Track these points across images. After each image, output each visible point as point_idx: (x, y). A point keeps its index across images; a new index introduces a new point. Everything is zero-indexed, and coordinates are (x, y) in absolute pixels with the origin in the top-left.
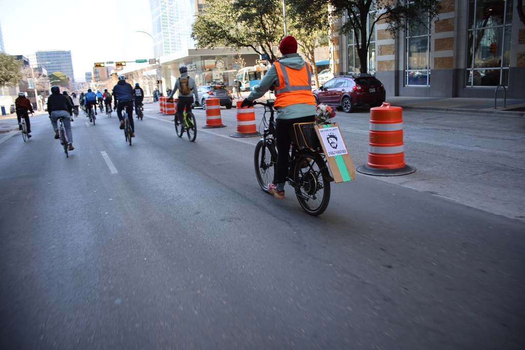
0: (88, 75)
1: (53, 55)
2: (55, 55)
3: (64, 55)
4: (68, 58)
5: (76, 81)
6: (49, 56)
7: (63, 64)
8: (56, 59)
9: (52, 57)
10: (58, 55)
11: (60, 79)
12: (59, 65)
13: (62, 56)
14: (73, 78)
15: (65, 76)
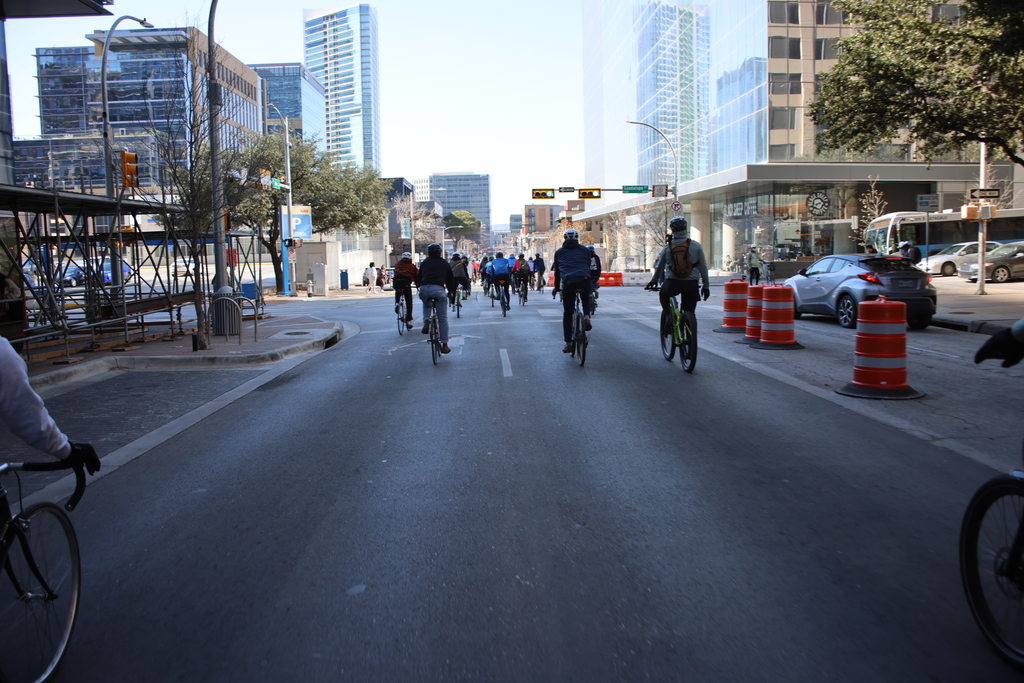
0: (515, 219)
1: (458, 182)
2: (462, 183)
3: (478, 183)
4: (482, 188)
5: (493, 229)
6: (451, 183)
7: (474, 199)
8: (463, 188)
9: (456, 185)
10: (466, 182)
11: (464, 225)
12: (467, 199)
13: (472, 183)
14: (488, 224)
15: (473, 219)
